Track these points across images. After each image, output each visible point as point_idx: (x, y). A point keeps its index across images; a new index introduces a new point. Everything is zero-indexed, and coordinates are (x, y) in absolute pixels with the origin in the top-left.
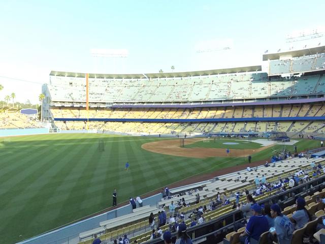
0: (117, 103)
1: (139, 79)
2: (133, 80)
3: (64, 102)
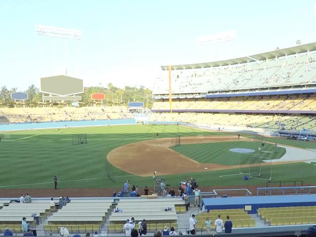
0: (212, 92)
1: (246, 64)
2: (239, 65)
3: (164, 95)
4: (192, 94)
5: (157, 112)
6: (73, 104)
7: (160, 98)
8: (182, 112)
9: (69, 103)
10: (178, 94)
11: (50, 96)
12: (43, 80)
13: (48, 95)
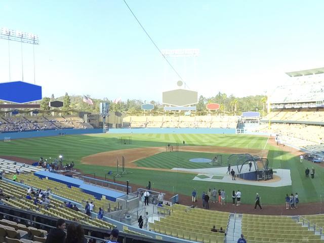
4: (309, 103)
5: (267, 122)
6: (186, 113)
7: (282, 107)
8: (293, 123)
9: (182, 113)
10: (294, 103)
11: (170, 106)
12: (166, 95)
13: (168, 106)
